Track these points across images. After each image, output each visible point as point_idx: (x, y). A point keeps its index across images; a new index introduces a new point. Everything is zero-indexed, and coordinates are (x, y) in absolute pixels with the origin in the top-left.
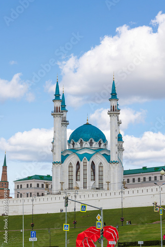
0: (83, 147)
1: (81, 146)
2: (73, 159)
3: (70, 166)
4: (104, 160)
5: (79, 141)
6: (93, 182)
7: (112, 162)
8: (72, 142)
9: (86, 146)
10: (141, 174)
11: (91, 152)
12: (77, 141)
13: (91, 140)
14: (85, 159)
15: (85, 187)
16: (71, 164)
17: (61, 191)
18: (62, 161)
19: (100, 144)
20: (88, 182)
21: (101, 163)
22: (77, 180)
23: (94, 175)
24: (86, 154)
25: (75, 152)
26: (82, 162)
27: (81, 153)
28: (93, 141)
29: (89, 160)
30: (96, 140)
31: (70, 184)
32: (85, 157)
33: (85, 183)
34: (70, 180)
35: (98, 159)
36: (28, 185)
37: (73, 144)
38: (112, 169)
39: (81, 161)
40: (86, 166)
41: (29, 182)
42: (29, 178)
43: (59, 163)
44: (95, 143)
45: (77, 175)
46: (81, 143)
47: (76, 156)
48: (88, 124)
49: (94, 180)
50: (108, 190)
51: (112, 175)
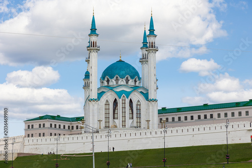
0: (119, 84)
1: (117, 83)
2: (110, 97)
3: (107, 104)
4: (141, 98)
5: (115, 78)
6: (132, 120)
7: (151, 100)
8: (106, 79)
9: (122, 83)
10: (164, 114)
11: (128, 90)
12: (112, 77)
13: (127, 78)
14: (124, 96)
15: (124, 126)
16: (107, 101)
17: (100, 130)
18: (99, 99)
19: (135, 81)
20: (126, 120)
21: (139, 101)
22: (114, 118)
23: (132, 113)
24: (123, 92)
25: (112, 90)
26: (121, 100)
27: (119, 90)
28: (129, 78)
29: (127, 98)
30: (132, 78)
31: (107, 122)
32: (124, 94)
33: (124, 121)
34: (107, 118)
35: (136, 97)
36: (40, 125)
37: (108, 81)
38: (151, 107)
39: (120, 98)
40: (125, 103)
41: (42, 122)
42: (41, 118)
43: (95, 100)
44: (131, 81)
45: (114, 113)
46: (117, 80)
47: (113, 93)
48: (120, 61)
49: (133, 118)
50: (148, 128)
51: (151, 114)
